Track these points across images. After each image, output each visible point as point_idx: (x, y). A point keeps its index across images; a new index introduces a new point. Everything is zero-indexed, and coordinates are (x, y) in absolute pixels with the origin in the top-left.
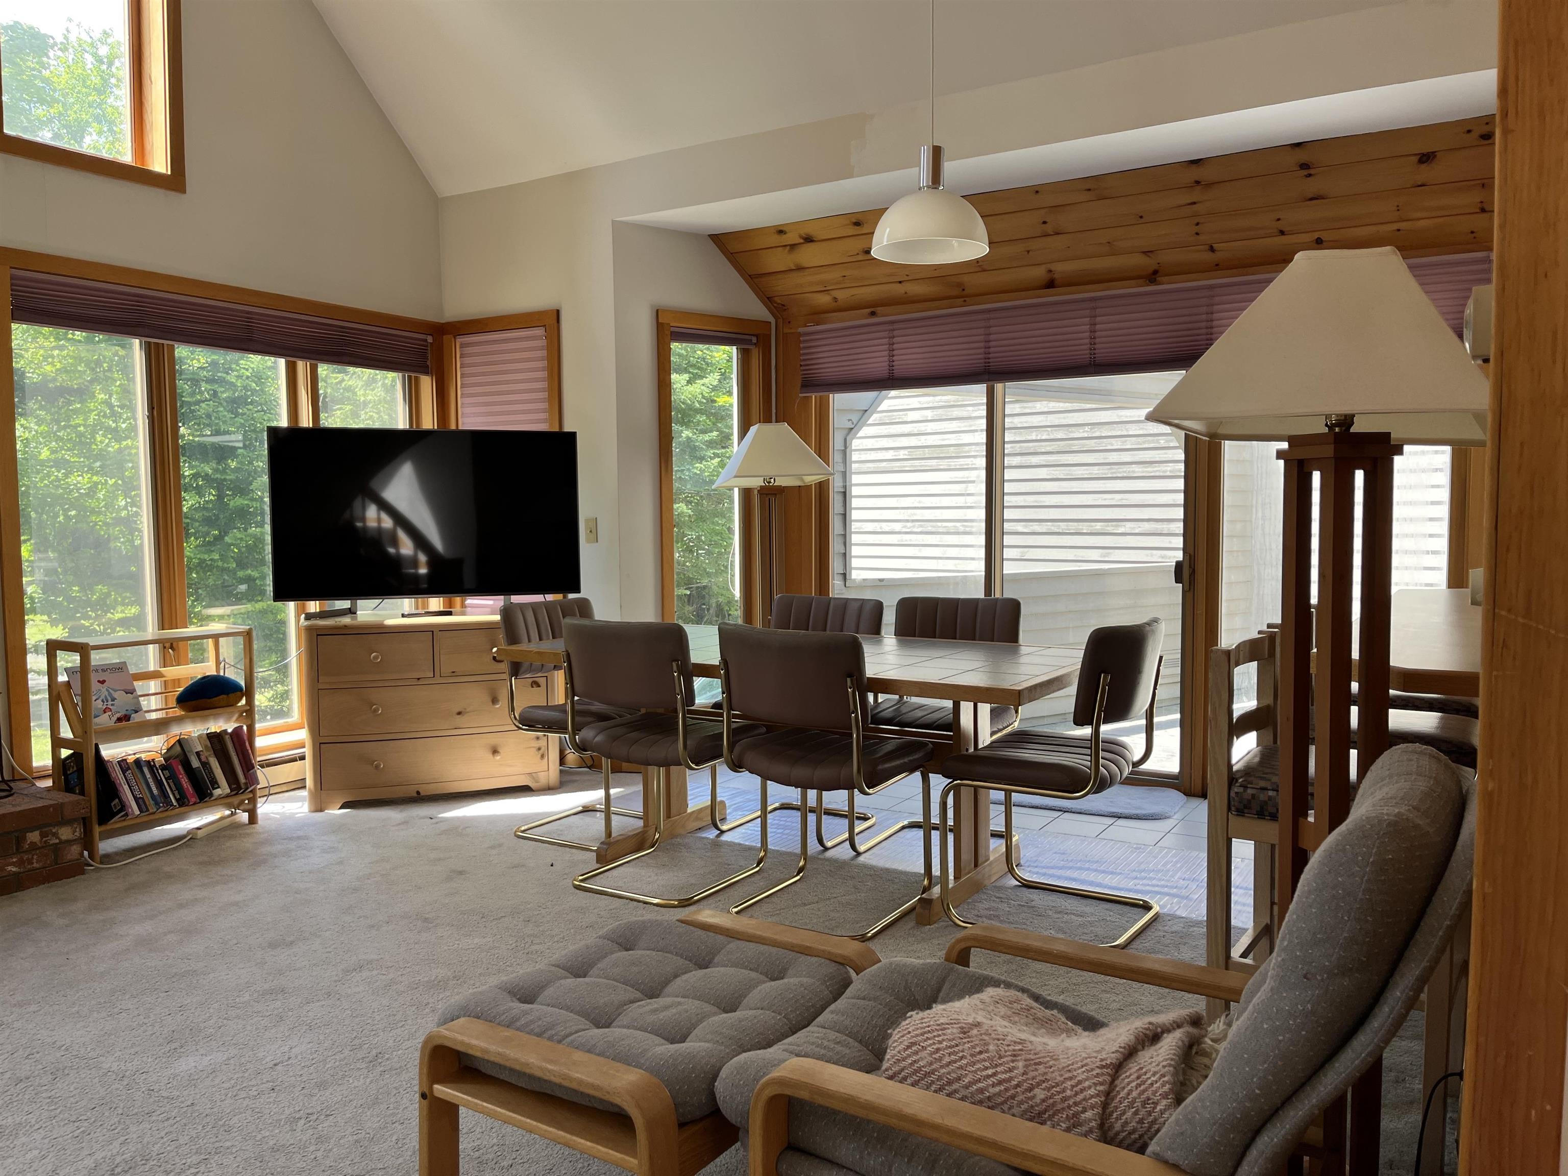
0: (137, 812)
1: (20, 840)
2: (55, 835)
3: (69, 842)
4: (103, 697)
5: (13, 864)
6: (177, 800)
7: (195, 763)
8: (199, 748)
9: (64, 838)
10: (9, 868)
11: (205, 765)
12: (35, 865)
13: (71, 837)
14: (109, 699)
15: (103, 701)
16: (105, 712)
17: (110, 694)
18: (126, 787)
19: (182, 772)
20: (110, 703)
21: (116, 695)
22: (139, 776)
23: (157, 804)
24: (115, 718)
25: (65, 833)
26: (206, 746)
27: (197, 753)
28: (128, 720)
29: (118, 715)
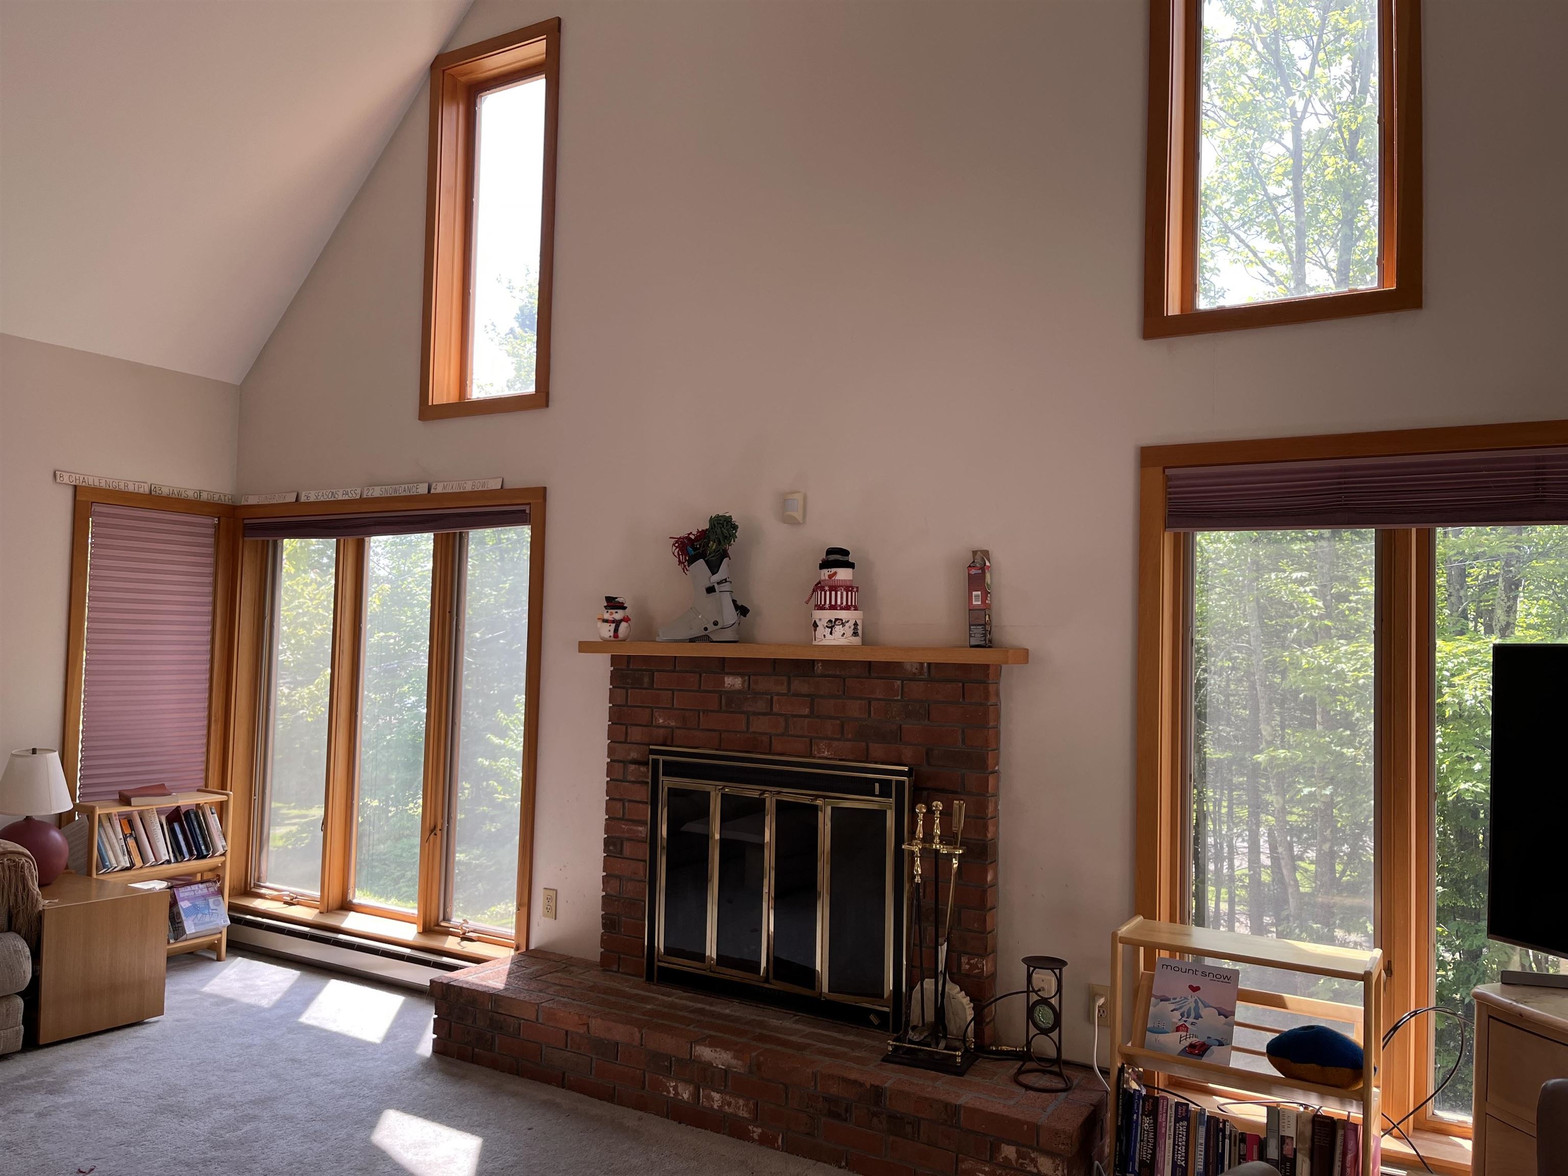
1: (995, 1149)
2: (1033, 1161)
4: (1185, 1009)
7: (1273, 1152)
9: (1043, 1170)
11: (1287, 1162)
13: (1051, 1172)
14: (1193, 1015)
15: (1182, 1015)
16: (1178, 1029)
17: (1197, 1008)
18: (1169, 1142)
20: (1191, 1020)
21: (1204, 1012)
22: (1194, 1131)
24: (1186, 1043)
25: (1045, 1165)
26: (1299, 1134)
27: (1283, 1140)
28: (1201, 1055)
29: (1194, 1040)
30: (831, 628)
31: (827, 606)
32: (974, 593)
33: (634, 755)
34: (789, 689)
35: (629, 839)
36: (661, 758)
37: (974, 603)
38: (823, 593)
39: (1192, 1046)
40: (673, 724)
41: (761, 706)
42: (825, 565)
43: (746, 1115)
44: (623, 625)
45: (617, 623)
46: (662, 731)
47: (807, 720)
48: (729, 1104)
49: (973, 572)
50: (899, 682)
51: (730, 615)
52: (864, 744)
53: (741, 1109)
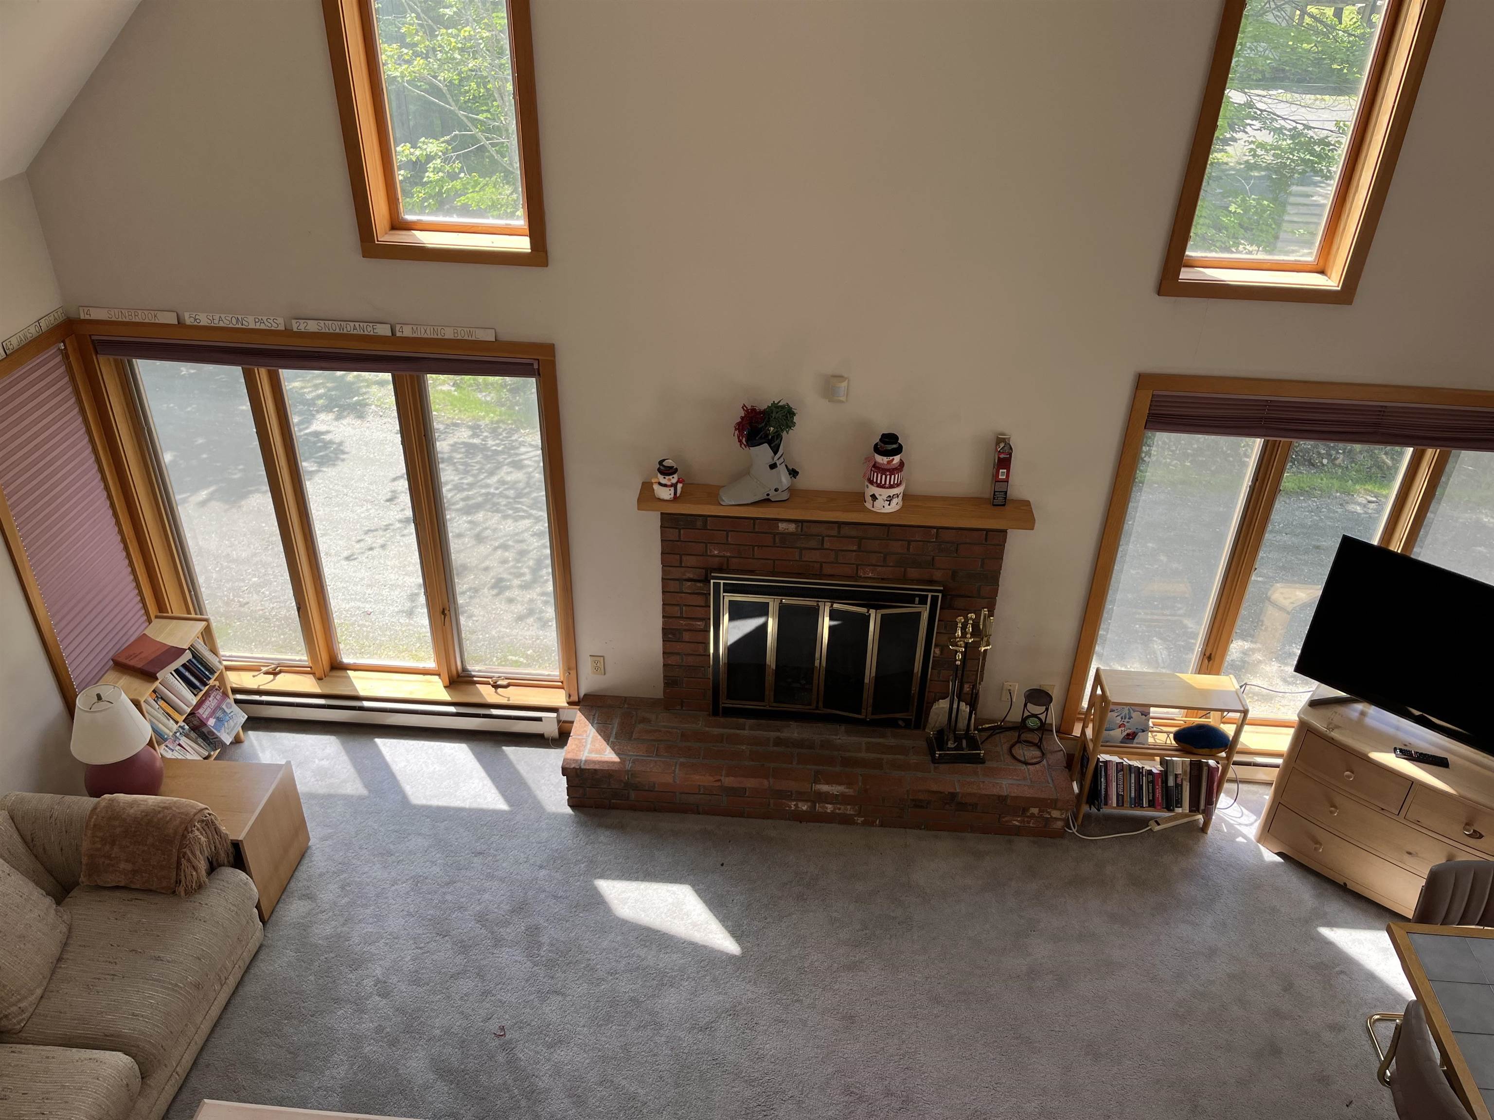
0: (1115, 805)
1: (1025, 810)
2: (1049, 813)
3: (1056, 819)
4: (1123, 715)
5: (1017, 821)
6: (1149, 801)
7: (1171, 783)
8: (1179, 771)
9: (1054, 816)
10: (1014, 822)
11: (1179, 786)
12: (1031, 825)
13: (1059, 816)
14: (1128, 717)
15: (1122, 718)
16: (1120, 727)
17: (1129, 713)
18: (1114, 784)
19: (1160, 784)
20: (1127, 720)
21: (1134, 715)
22: (1128, 776)
23: (1131, 804)
24: (1125, 733)
25: (1055, 814)
26: (1184, 772)
27: (1176, 776)
28: (1133, 739)
29: (1129, 731)
30: (890, 501)
31: (887, 486)
32: (1001, 471)
33: (689, 575)
34: (839, 532)
35: (686, 630)
36: (722, 582)
37: (1000, 477)
38: (884, 476)
39: (1128, 735)
40: (729, 554)
41: (813, 543)
42: (877, 450)
43: (852, 812)
44: (680, 486)
45: (674, 486)
46: (717, 559)
47: (854, 553)
48: (840, 809)
49: (1002, 456)
50: (935, 530)
51: (785, 479)
52: (903, 569)
53: (849, 810)
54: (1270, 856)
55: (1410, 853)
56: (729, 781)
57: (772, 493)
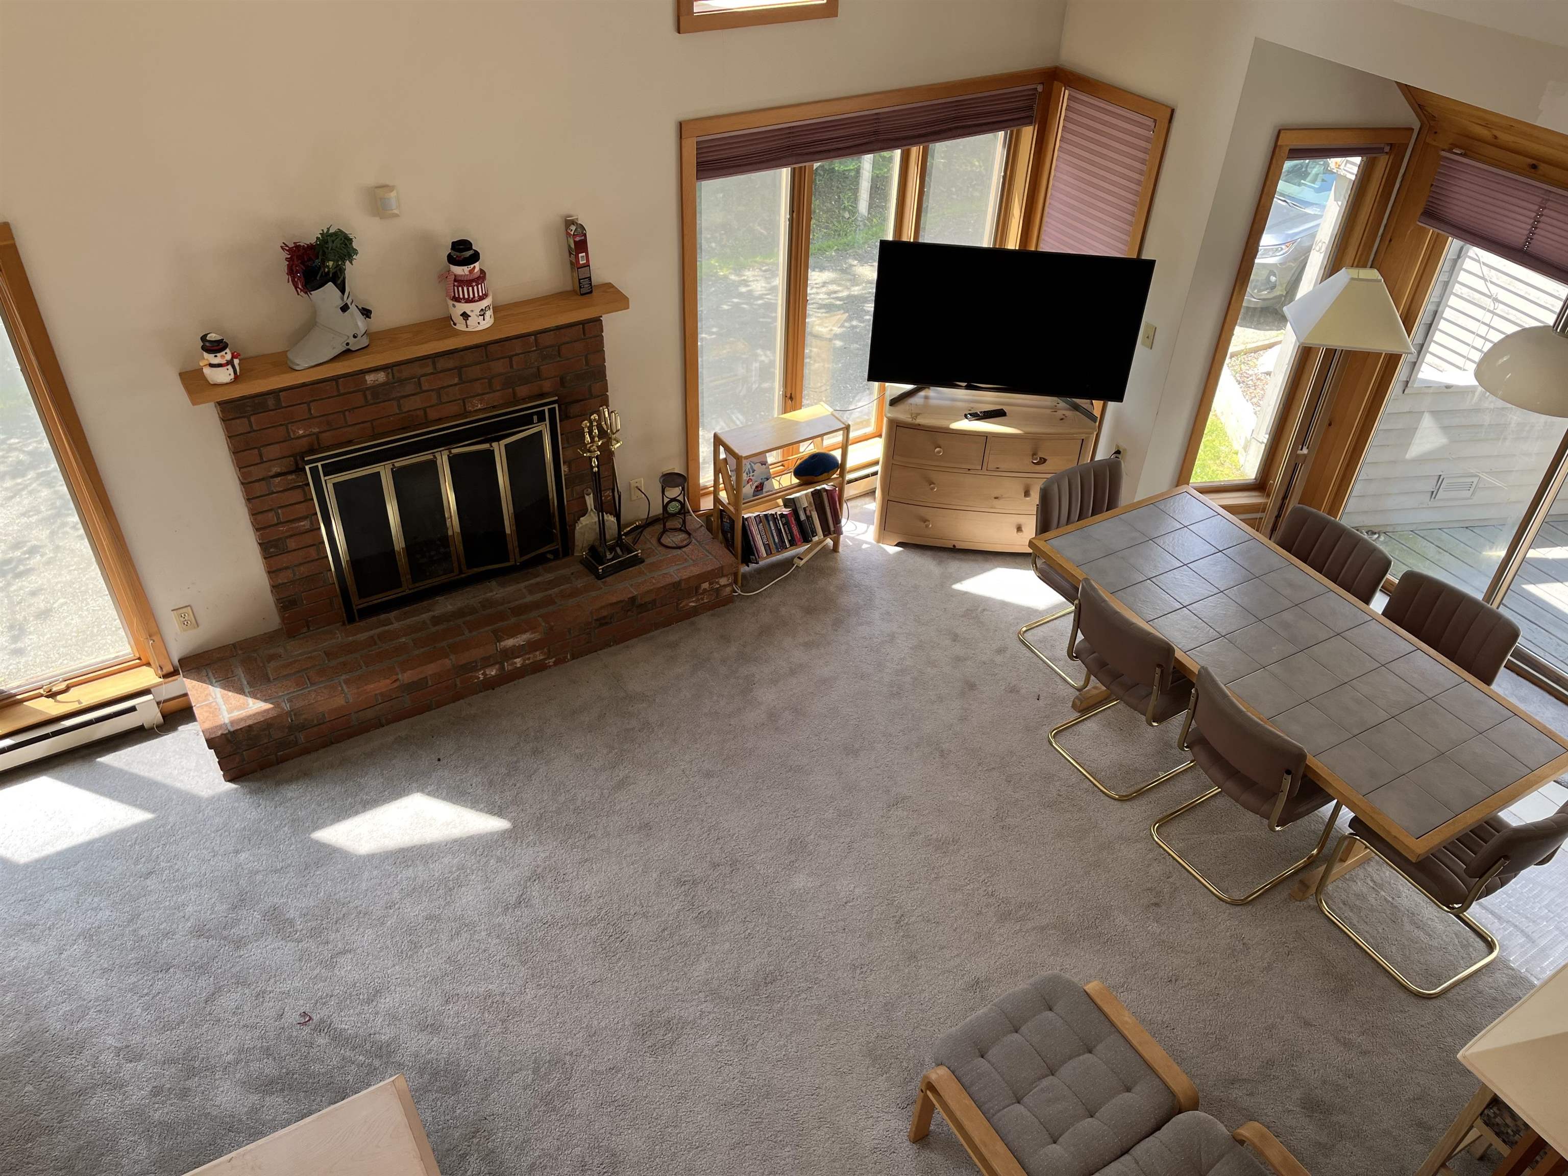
0: (765, 555)
1: (697, 588)
2: (718, 583)
3: (725, 586)
5: (693, 602)
6: (789, 541)
7: (803, 517)
8: (806, 505)
9: (722, 584)
10: (691, 604)
11: (809, 518)
12: (705, 601)
13: (726, 583)
15: (747, 474)
16: (748, 483)
17: (752, 467)
18: (758, 537)
19: (794, 522)
20: (752, 474)
21: (756, 467)
22: (767, 526)
23: (777, 548)
24: (754, 487)
25: (723, 581)
26: (810, 503)
27: (805, 509)
28: (762, 489)
29: (756, 484)
30: (483, 315)
31: (476, 298)
32: (580, 255)
33: (276, 469)
34: (435, 368)
35: (287, 537)
36: (319, 464)
37: (581, 262)
38: (470, 289)
39: (757, 487)
40: (316, 430)
41: (409, 388)
42: (452, 260)
43: (542, 657)
44: (236, 361)
45: (230, 363)
46: (305, 439)
47: (457, 388)
48: (529, 659)
49: (578, 239)
50: (533, 337)
51: (361, 324)
52: (511, 390)
53: (539, 656)
54: (893, 550)
55: (996, 498)
56: (407, 677)
57: (352, 340)
